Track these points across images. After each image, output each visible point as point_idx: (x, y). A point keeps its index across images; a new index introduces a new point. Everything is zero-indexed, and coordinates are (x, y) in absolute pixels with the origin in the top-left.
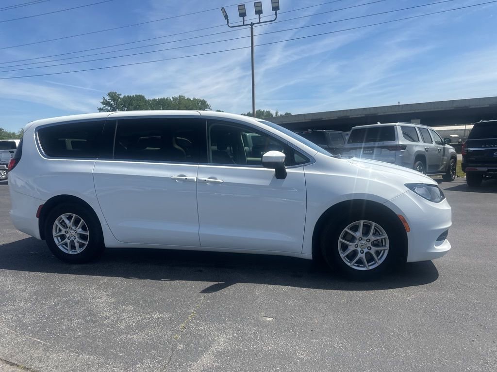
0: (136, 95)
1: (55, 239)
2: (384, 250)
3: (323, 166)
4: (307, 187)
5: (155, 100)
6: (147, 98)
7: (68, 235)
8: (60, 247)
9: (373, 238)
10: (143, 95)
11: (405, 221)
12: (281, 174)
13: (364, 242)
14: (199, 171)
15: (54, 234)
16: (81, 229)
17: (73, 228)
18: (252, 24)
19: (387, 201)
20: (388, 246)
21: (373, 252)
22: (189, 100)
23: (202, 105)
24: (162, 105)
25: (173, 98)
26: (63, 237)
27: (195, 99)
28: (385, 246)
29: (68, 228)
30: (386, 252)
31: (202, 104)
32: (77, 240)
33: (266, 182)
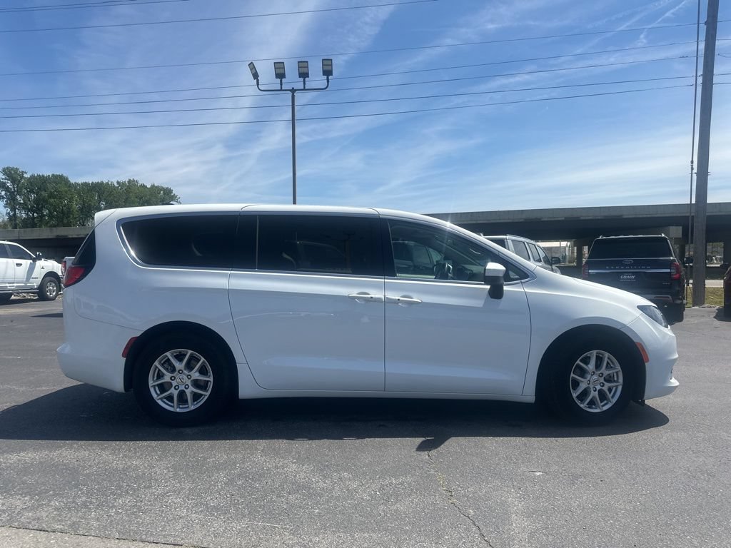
0: (53, 175)
1: (152, 390)
2: (617, 387)
3: (543, 283)
4: (530, 308)
5: (86, 184)
6: (72, 181)
7: (174, 383)
8: (160, 402)
9: (606, 373)
10: (65, 175)
11: (644, 350)
12: (496, 293)
13: (595, 377)
14: (385, 287)
15: (151, 383)
16: (197, 374)
17: (186, 372)
18: (293, 91)
19: (625, 326)
20: (621, 380)
21: (605, 389)
22: (144, 186)
23: (166, 196)
24: (98, 192)
25: (118, 183)
26: (163, 388)
27: (153, 186)
28: (617, 381)
29: (177, 372)
30: (620, 389)
31: (164, 194)
32: (190, 390)
33: (479, 303)
